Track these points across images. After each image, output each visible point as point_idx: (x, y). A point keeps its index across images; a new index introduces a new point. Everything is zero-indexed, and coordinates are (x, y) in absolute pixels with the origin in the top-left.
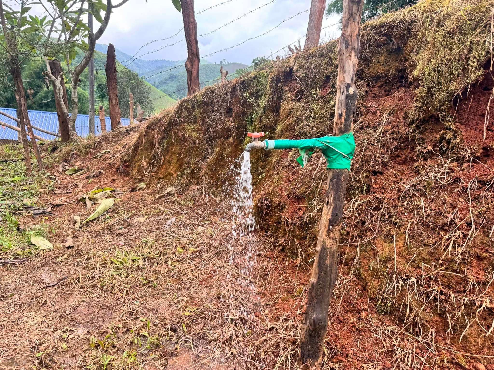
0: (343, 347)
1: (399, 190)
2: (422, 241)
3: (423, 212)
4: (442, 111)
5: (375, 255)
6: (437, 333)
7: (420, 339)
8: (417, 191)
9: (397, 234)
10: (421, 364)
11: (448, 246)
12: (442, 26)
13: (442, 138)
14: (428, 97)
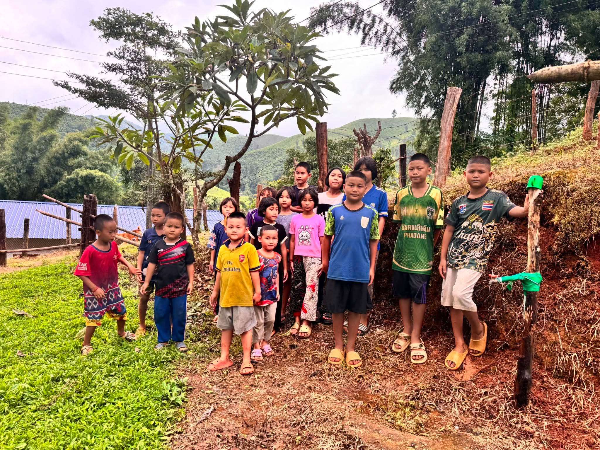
0: (538, 398)
1: (555, 298)
2: (576, 331)
3: (574, 312)
4: (577, 249)
5: (545, 342)
6: (595, 385)
7: (585, 389)
8: (567, 299)
9: (558, 327)
10: (589, 403)
11: (594, 333)
12: (570, 196)
13: (579, 265)
14: (566, 239)
